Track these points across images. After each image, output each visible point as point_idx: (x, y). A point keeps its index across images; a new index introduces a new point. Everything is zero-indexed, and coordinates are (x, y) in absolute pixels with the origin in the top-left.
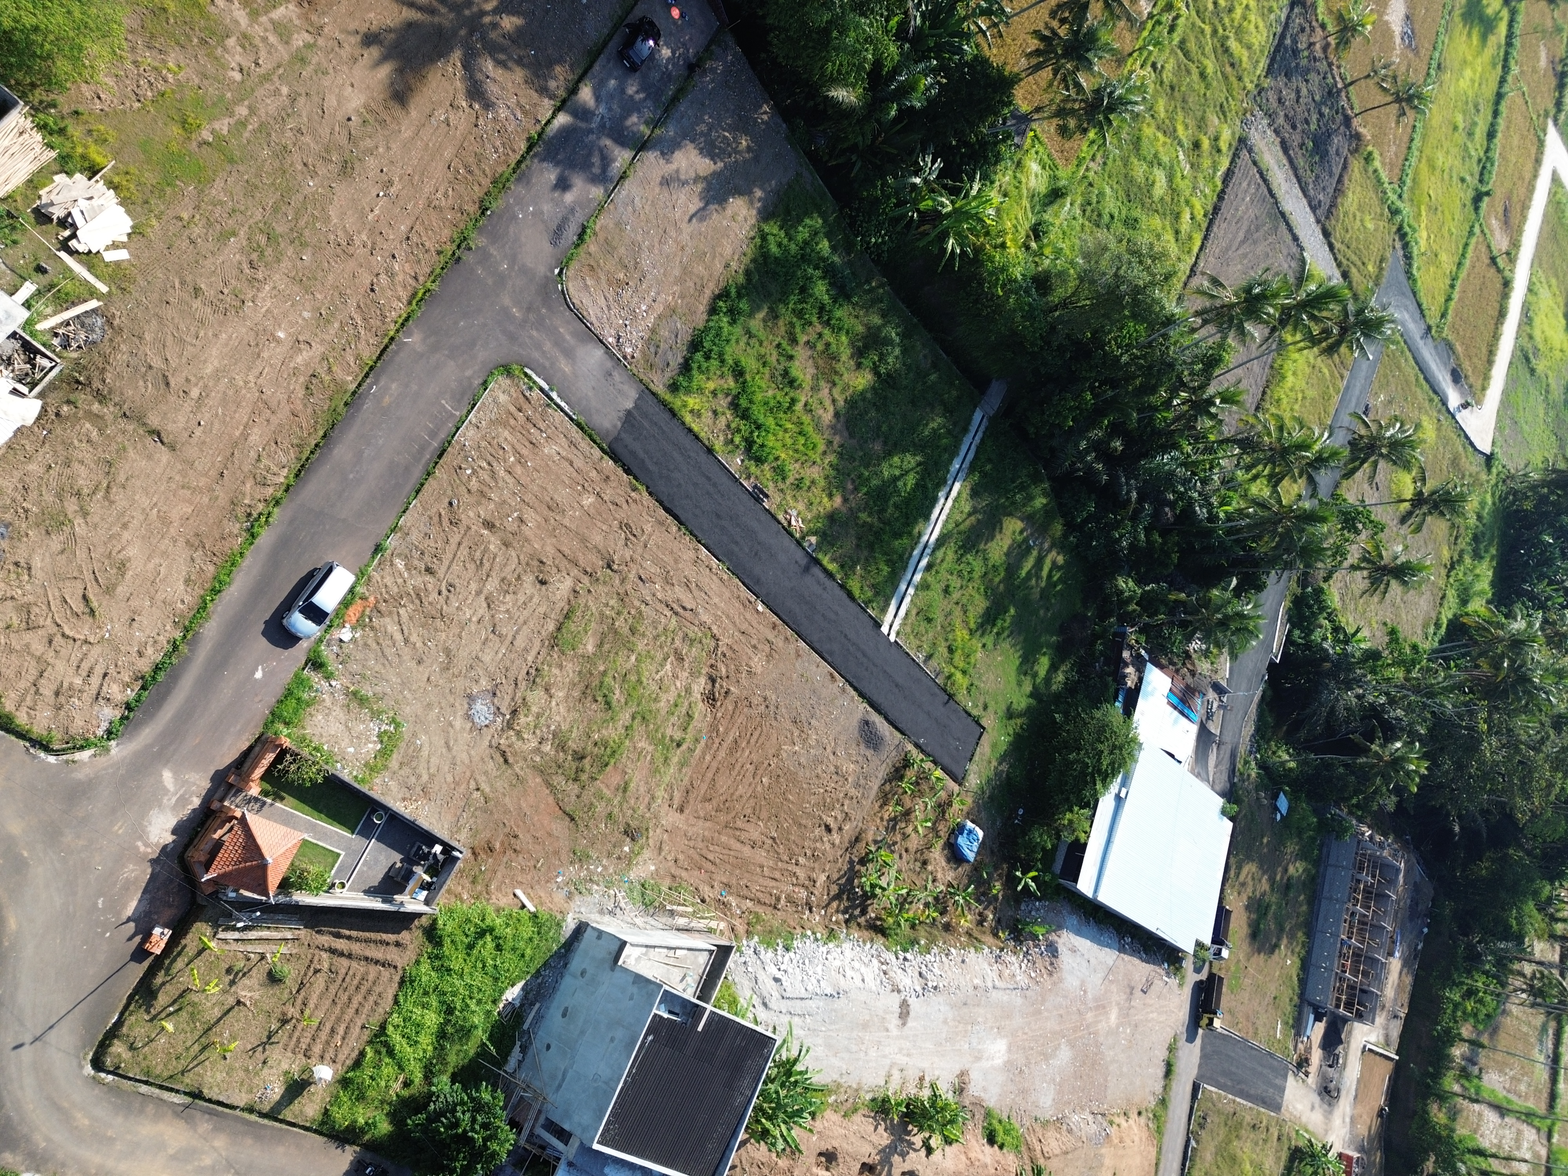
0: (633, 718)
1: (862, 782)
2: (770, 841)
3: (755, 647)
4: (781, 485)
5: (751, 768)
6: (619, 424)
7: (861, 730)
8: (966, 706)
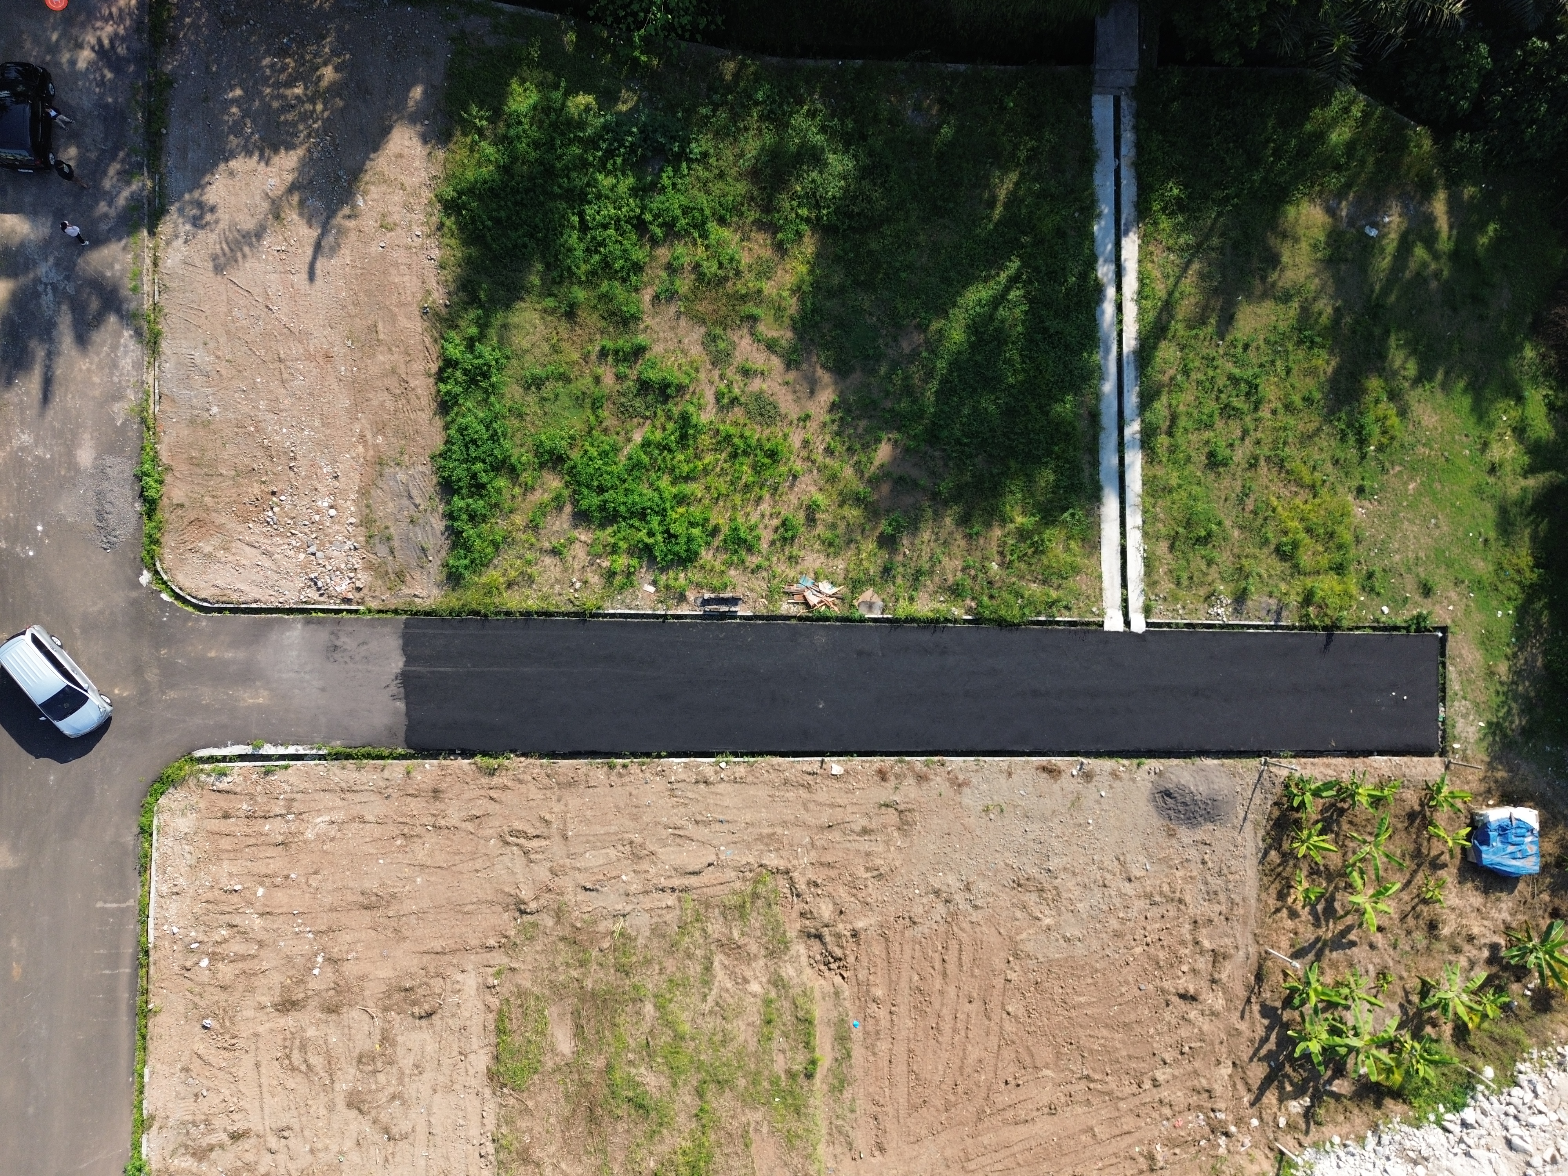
0: (700, 1095)
1: (1216, 883)
2: (1083, 1085)
3: (865, 831)
4: (753, 560)
5: (976, 1006)
6: (401, 705)
7: (1163, 811)
8: (1377, 620)
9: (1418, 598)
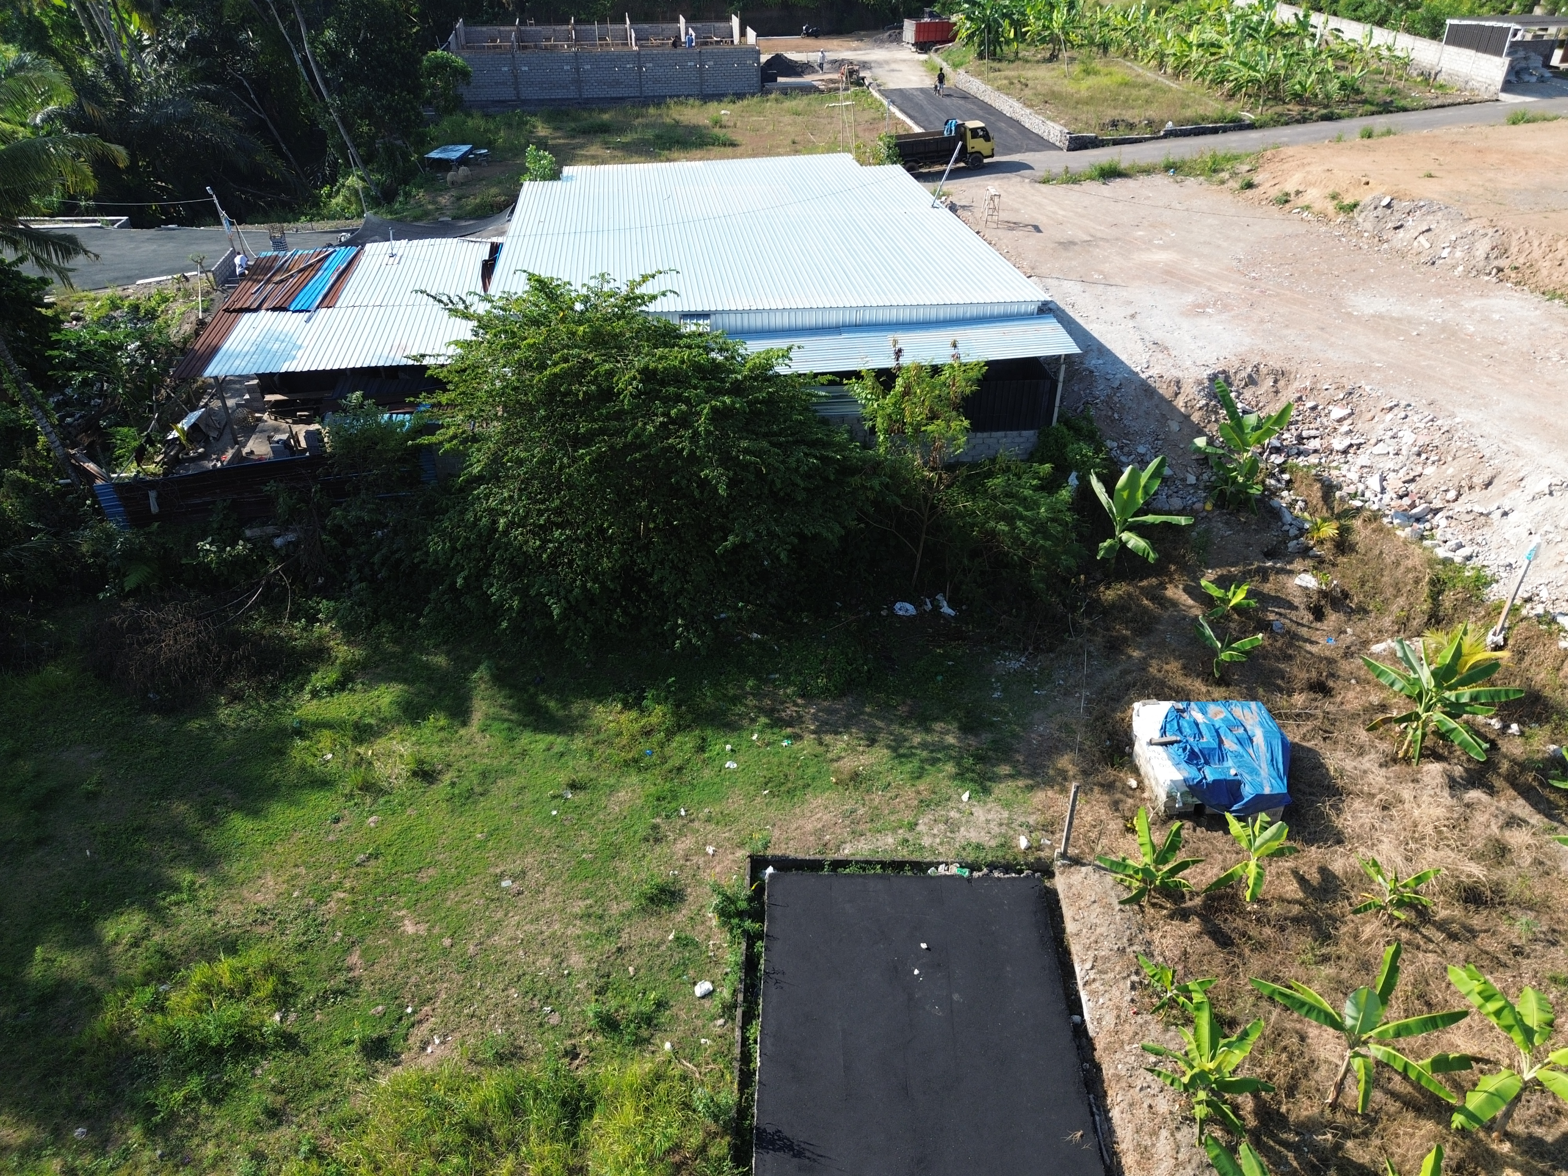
8: (728, 1009)
9: (681, 916)
